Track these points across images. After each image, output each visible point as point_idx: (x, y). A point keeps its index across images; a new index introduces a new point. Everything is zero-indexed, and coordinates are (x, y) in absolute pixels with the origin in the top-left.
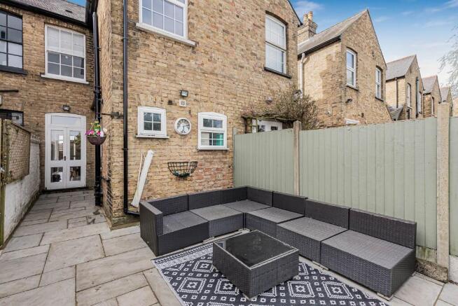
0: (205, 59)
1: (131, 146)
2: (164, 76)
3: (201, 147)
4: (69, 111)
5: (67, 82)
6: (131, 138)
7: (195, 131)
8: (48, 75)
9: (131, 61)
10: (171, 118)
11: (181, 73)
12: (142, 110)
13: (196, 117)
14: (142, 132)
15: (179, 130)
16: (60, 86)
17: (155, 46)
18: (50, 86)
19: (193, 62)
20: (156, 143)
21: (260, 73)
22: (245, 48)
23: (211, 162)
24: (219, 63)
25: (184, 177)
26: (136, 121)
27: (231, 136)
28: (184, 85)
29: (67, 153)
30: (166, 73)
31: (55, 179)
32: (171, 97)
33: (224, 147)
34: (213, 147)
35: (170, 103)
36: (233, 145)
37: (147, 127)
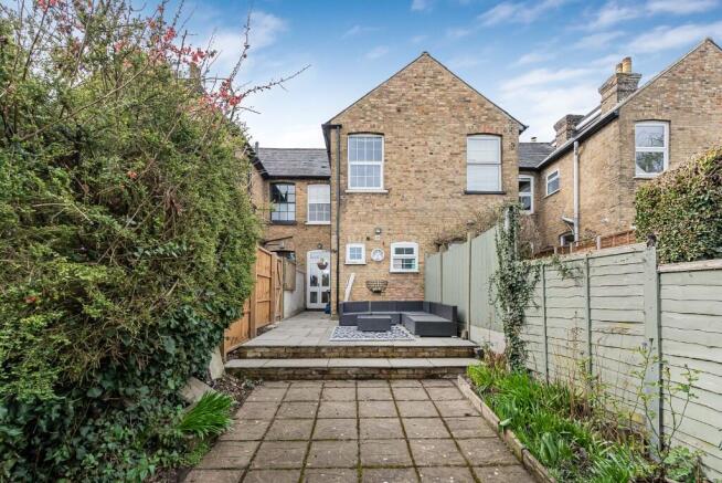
0: (398, 200)
1: (341, 271)
2: (364, 221)
3: (393, 270)
4: (321, 248)
5: (320, 225)
6: (341, 265)
7: (387, 258)
8: (309, 223)
9: (342, 216)
10: (369, 250)
11: (377, 215)
12: (348, 246)
13: (389, 247)
14: (349, 261)
15: (375, 258)
16: (315, 229)
17: (357, 200)
18: (310, 231)
19: (386, 206)
20: (357, 268)
21: (459, 198)
22: (439, 180)
23: (402, 283)
24: (410, 201)
25: (378, 292)
26: (345, 254)
27: (422, 260)
28: (378, 224)
29: (320, 281)
30: (365, 219)
31: (314, 300)
32: (368, 235)
33: (415, 270)
34: (405, 270)
35: (368, 239)
36: (424, 268)
37: (352, 257)
